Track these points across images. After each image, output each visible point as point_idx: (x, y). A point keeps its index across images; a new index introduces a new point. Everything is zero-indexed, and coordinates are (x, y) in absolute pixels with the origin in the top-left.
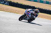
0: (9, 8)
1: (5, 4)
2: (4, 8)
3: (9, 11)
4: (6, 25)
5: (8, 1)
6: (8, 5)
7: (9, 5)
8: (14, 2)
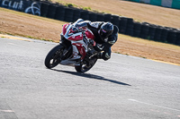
0: (40, 25)
3: (41, 35)
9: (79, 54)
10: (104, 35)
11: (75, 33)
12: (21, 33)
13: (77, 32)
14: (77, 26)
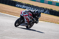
0: (49, 17)
1: (45, 13)
2: (44, 17)
3: (49, 21)
4: (46, 38)
5: (48, 9)
6: (48, 14)
7: (50, 14)
8: (55, 10)
9: (27, 22)
10: (36, 15)
11: (25, 14)
12: (43, 20)
13: (26, 13)
14: (26, 11)
